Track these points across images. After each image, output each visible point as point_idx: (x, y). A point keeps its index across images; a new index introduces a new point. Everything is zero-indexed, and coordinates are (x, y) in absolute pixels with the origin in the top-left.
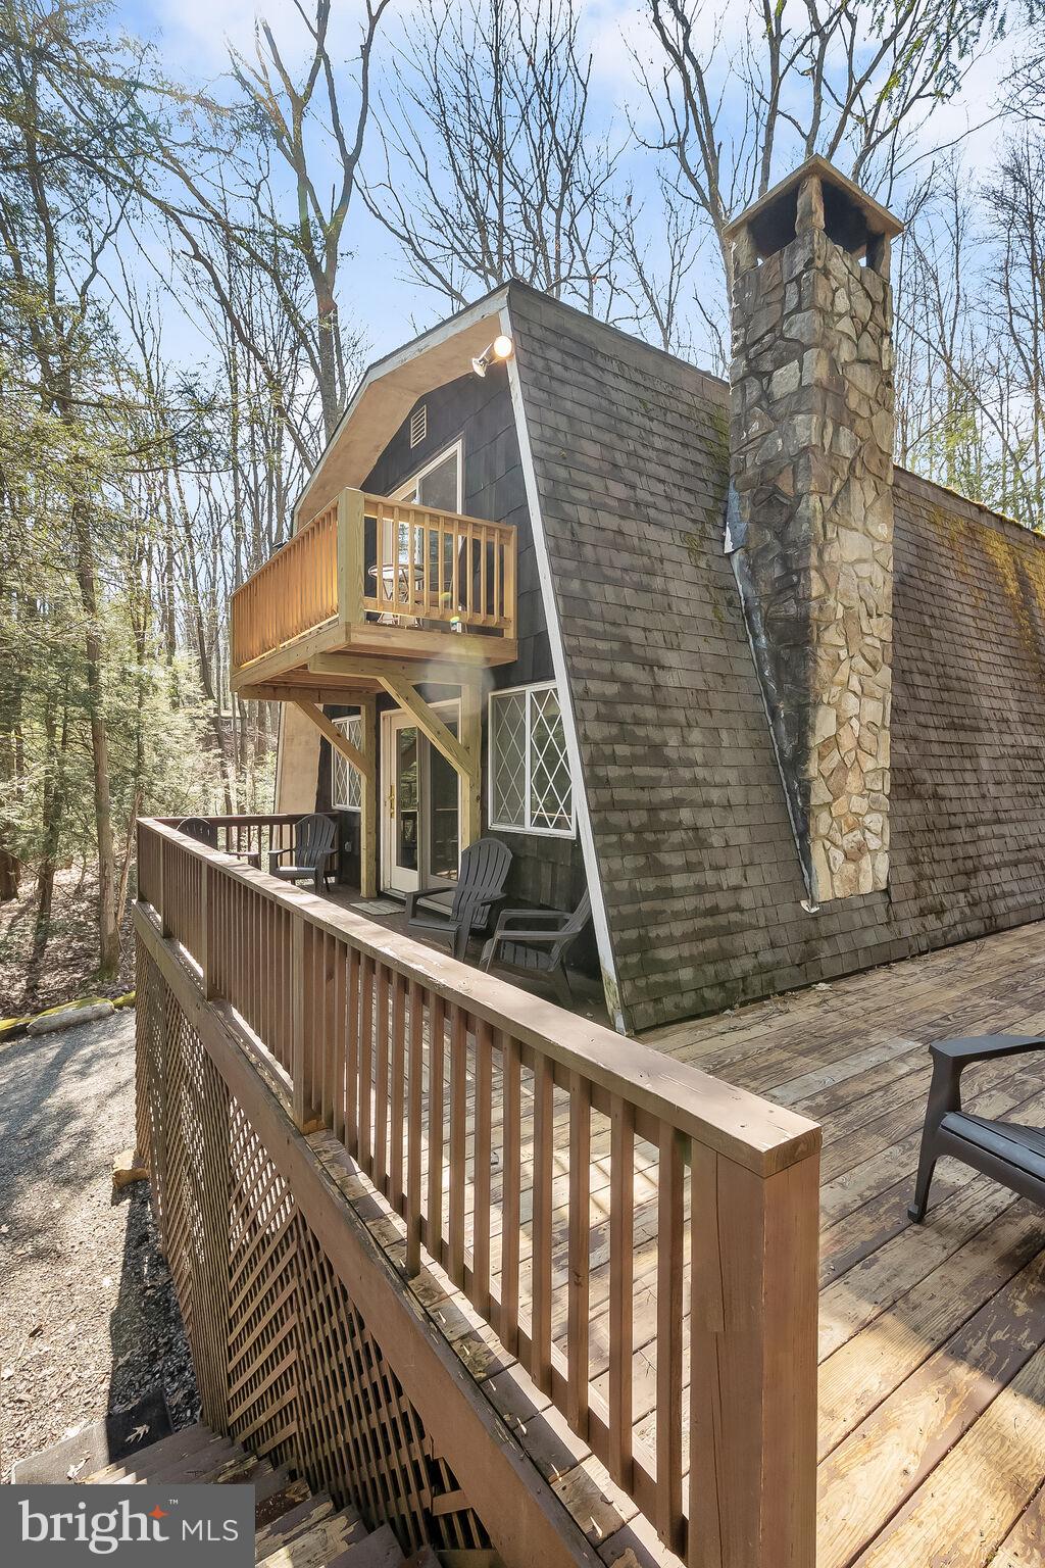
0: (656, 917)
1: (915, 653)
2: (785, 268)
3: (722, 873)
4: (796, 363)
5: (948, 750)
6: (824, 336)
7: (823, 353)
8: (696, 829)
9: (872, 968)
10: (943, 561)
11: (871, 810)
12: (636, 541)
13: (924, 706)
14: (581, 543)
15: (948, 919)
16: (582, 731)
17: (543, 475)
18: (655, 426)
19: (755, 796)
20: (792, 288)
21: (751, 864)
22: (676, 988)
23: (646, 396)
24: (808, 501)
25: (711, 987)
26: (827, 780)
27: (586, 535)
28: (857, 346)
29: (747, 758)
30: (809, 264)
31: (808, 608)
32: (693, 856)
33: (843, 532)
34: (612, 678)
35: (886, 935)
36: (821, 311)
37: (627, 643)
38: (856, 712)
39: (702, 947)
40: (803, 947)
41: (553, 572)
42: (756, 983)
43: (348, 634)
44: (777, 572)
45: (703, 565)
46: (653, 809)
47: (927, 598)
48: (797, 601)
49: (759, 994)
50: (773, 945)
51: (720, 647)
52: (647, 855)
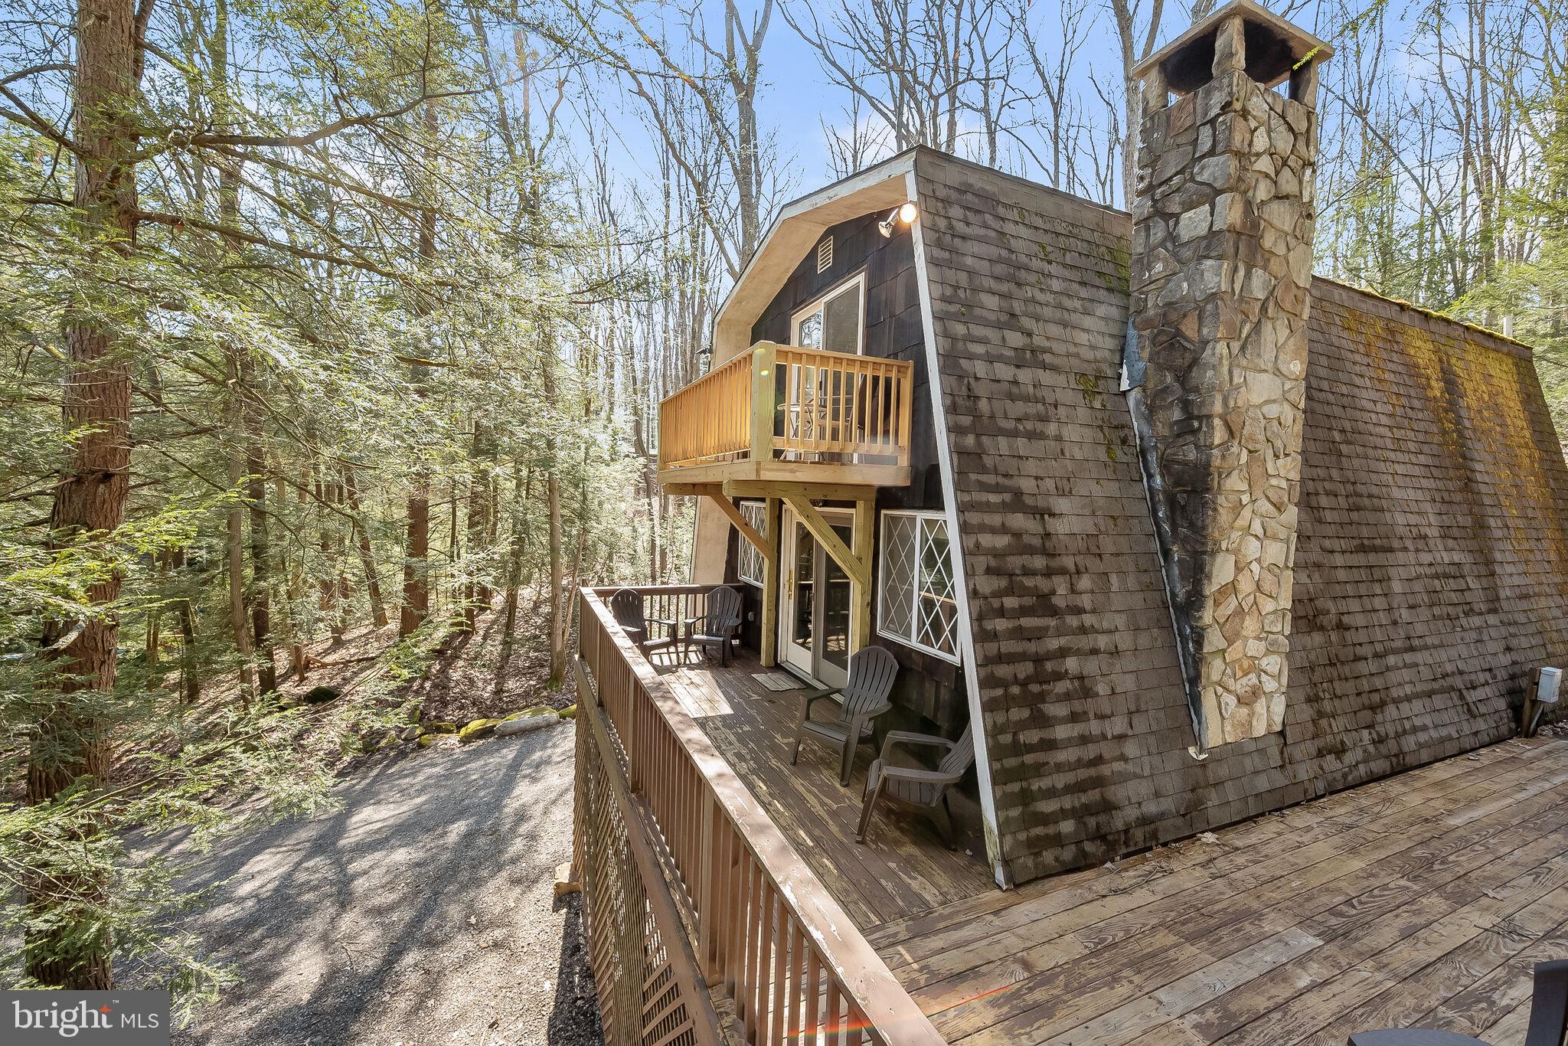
0: (1038, 770)
1: (1321, 472)
2: (1199, 110)
3: (1107, 722)
4: (1207, 207)
5: (1356, 575)
6: (1240, 179)
7: (1238, 197)
8: (1081, 678)
9: (1263, 814)
10: (1357, 368)
11: (1268, 652)
12: (1031, 389)
13: (1330, 530)
14: (977, 398)
15: (1349, 758)
16: (971, 586)
17: (944, 334)
18: (1053, 269)
19: (1144, 640)
20: (1206, 132)
21: (1138, 711)
22: (1058, 840)
23: (1046, 239)
24: (1214, 348)
25: (1092, 839)
26: (1222, 626)
27: (981, 390)
28: (1275, 183)
29: (1137, 601)
30: (1226, 107)
31: (1209, 456)
32: (1077, 706)
33: (1250, 375)
34: (1004, 530)
35: (1280, 780)
36: (1238, 154)
37: (1018, 494)
38: (1257, 555)
39: (1084, 798)
40: (1189, 796)
41: (950, 430)
42: (1138, 834)
43: (758, 471)
44: (1177, 415)
45: (1097, 405)
46: (1038, 660)
47: (1338, 411)
48: (1197, 447)
49: (1141, 845)
50: (1157, 795)
51: (1113, 488)
52: (1031, 706)
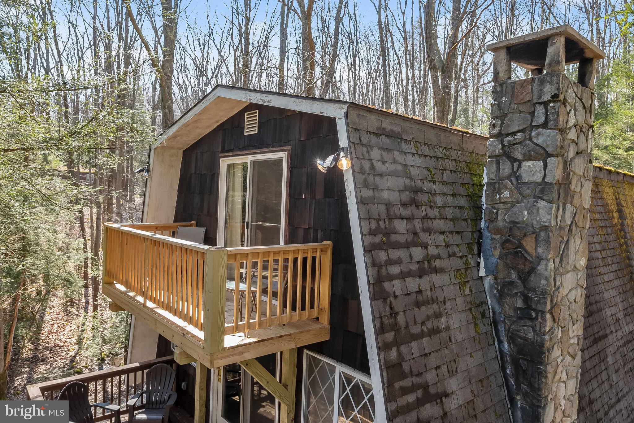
2: (535, 92)
4: (541, 163)
6: (561, 147)
7: (560, 159)
12: (429, 293)
14: (397, 313)
24: (545, 263)
27: (398, 306)
28: (577, 144)
30: (555, 97)
31: (542, 339)
33: (563, 278)
36: (561, 130)
37: (426, 387)
38: (564, 394)
43: (212, 362)
44: (520, 303)
45: (467, 292)
48: (534, 331)
51: (480, 357)
